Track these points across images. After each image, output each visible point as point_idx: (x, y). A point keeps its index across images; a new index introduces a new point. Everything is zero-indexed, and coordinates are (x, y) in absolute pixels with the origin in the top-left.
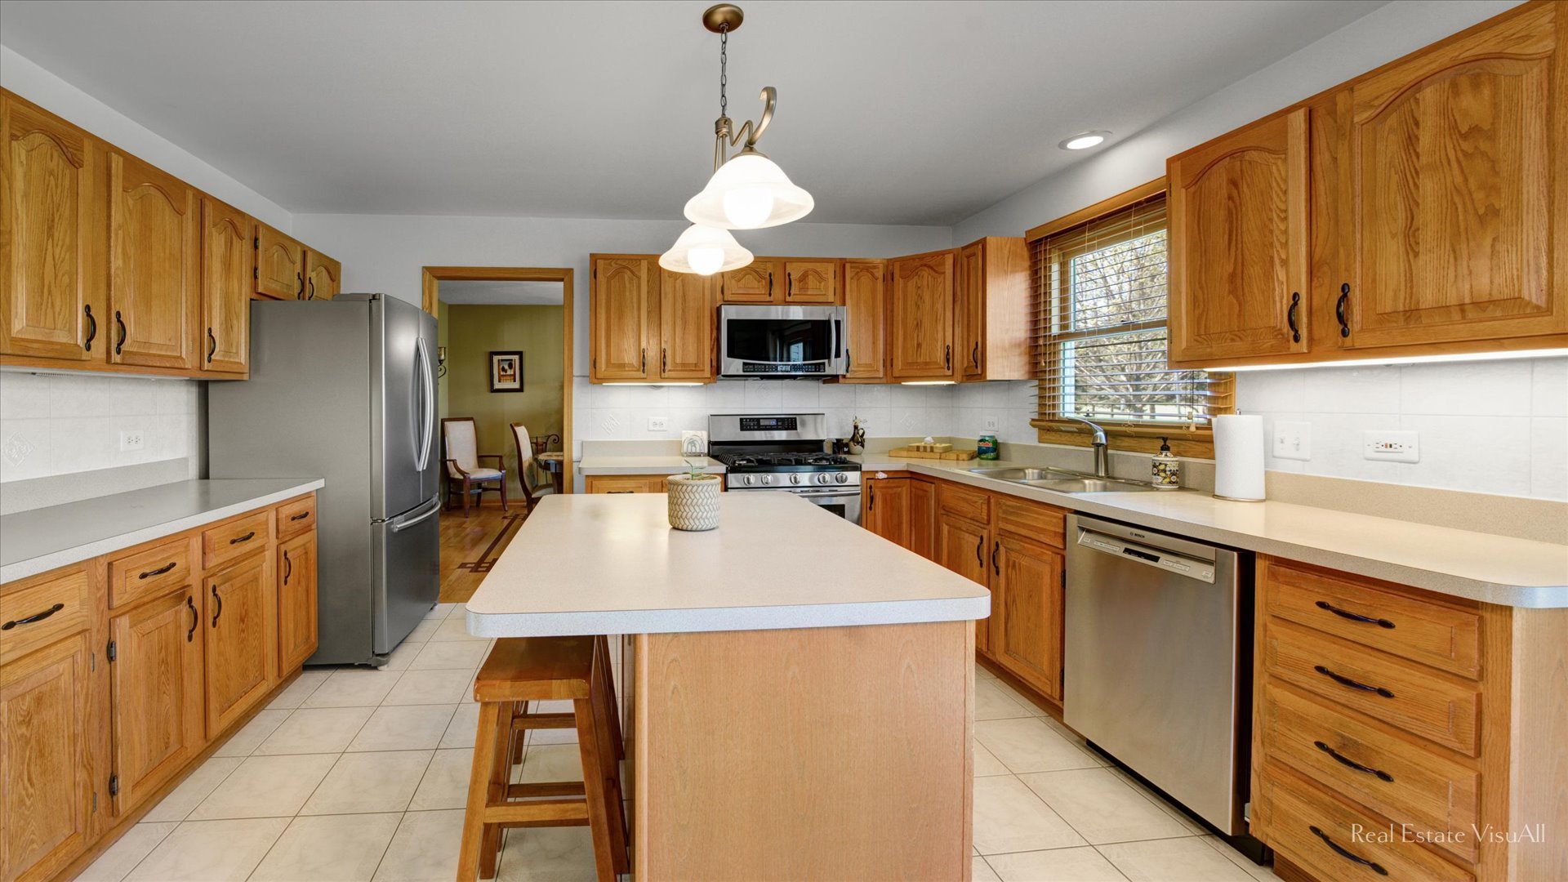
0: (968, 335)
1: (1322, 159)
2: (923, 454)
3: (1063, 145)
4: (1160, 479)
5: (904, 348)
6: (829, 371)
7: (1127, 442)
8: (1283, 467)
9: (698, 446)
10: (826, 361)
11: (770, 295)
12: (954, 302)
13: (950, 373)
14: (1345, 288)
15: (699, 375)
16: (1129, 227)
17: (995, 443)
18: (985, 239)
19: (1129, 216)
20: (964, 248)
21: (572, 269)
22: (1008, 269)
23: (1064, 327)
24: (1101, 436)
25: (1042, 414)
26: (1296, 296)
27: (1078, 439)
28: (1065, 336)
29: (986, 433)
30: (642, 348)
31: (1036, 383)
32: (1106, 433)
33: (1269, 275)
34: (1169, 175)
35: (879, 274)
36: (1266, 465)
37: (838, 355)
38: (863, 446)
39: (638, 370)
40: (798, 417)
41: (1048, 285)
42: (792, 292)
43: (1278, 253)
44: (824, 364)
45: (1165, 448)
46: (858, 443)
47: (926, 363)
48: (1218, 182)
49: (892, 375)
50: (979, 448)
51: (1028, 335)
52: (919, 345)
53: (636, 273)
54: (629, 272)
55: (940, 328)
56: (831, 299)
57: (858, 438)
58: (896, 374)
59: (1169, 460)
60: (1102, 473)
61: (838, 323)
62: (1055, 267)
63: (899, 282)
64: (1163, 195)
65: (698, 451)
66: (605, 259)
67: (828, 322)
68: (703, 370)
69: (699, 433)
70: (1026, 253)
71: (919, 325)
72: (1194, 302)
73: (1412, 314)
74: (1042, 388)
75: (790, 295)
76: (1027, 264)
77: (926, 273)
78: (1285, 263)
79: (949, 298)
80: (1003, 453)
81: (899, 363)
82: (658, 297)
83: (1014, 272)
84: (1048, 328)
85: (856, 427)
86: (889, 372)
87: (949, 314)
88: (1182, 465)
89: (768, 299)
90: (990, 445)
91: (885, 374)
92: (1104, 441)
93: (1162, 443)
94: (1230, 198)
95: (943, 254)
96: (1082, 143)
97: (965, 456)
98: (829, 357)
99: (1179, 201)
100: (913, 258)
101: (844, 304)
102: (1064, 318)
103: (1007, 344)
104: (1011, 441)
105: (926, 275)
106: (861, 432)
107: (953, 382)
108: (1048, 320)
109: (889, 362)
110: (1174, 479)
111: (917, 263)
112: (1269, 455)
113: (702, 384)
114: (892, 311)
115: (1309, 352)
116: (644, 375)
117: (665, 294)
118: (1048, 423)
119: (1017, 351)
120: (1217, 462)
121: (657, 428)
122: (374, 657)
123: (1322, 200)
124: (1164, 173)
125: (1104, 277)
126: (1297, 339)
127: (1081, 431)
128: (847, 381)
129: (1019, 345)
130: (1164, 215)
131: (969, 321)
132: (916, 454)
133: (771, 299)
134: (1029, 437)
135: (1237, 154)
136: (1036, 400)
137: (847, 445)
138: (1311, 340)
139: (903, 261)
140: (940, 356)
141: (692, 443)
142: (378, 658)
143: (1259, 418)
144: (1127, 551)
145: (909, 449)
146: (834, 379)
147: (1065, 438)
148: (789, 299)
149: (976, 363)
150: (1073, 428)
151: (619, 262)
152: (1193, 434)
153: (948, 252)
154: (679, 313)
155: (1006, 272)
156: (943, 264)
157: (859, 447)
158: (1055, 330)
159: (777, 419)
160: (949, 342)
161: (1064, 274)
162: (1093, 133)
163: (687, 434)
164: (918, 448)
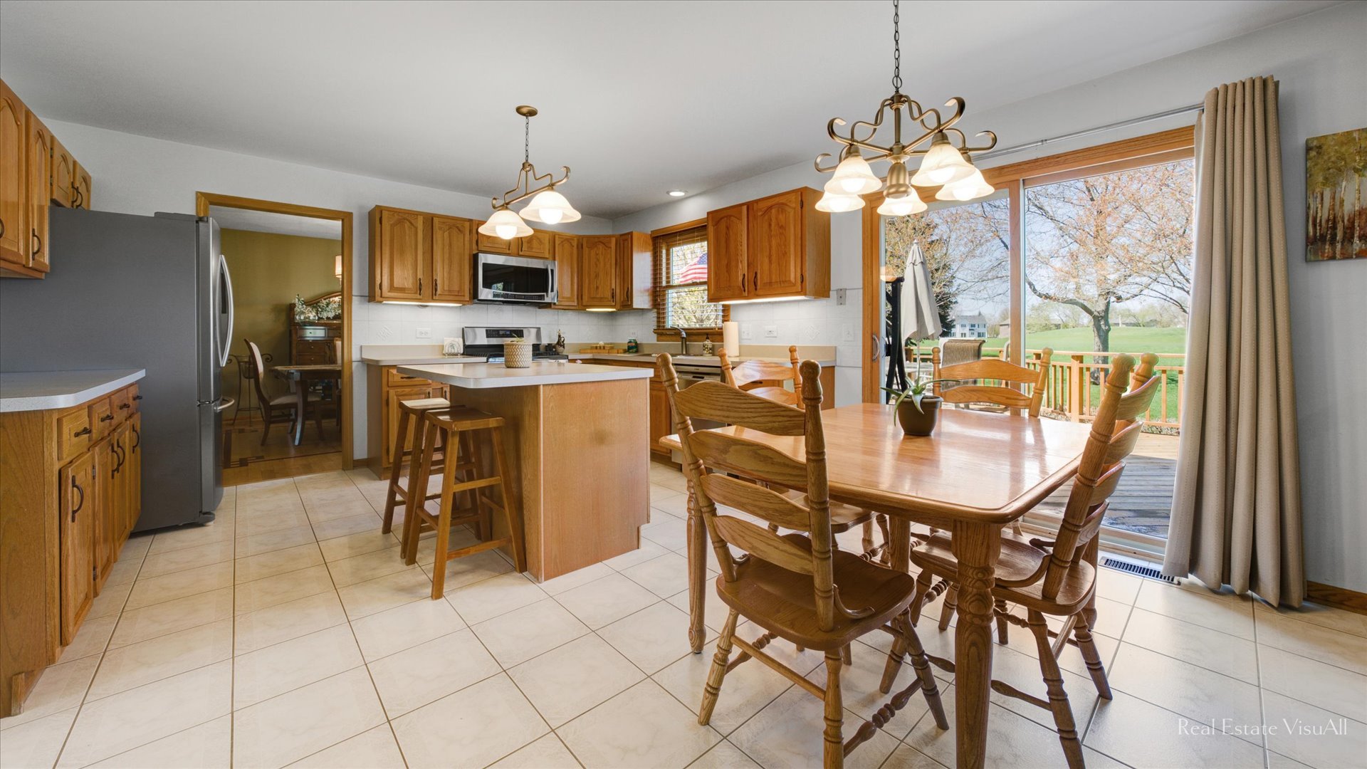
0: (624, 286)
1: (751, 225)
2: (599, 351)
3: (668, 193)
4: (706, 352)
5: (589, 288)
6: (547, 300)
7: (695, 338)
8: (746, 343)
9: (456, 349)
10: (545, 294)
11: (509, 249)
12: (616, 264)
13: (614, 304)
14: (756, 273)
15: (462, 298)
16: (694, 237)
17: (636, 343)
18: (632, 232)
19: (694, 232)
20: (621, 235)
21: (352, 213)
22: (643, 250)
23: (668, 282)
24: (684, 334)
25: (658, 326)
26: (744, 275)
27: (674, 338)
28: (669, 287)
29: (632, 338)
30: (418, 277)
31: (655, 310)
32: (686, 333)
33: (737, 266)
34: (708, 218)
35: (575, 244)
36: (739, 342)
37: (552, 290)
38: (564, 347)
39: (416, 293)
40: (524, 329)
41: (661, 260)
42: (523, 249)
43: (740, 258)
44: (544, 295)
45: (708, 338)
46: (561, 346)
47: (601, 298)
48: (723, 226)
49: (581, 304)
50: (628, 346)
51: (652, 285)
52: (597, 288)
53: (415, 224)
54: (408, 223)
55: (609, 278)
56: (547, 256)
57: (560, 343)
58: (584, 304)
59: (708, 343)
60: (684, 353)
61: (552, 271)
62: (664, 251)
63: (586, 250)
64: (705, 226)
65: (456, 352)
66: (388, 211)
67: (546, 270)
68: (464, 296)
69: (457, 340)
70: (650, 242)
71: (597, 276)
72: (716, 274)
73: (770, 283)
74: (658, 313)
75: (522, 251)
76: (651, 248)
77: (601, 246)
78: (741, 262)
79: (614, 262)
80: (640, 349)
81: (585, 298)
82: (430, 242)
83: (645, 251)
84: (661, 282)
85: (559, 336)
86: (580, 303)
87: (613, 271)
88: (713, 345)
89: (508, 252)
90: (634, 344)
91: (578, 304)
92: (685, 336)
93: (705, 337)
94: (726, 234)
95: (610, 237)
96: (676, 194)
97: (622, 351)
98: (547, 292)
99: (711, 229)
100: (594, 237)
101: (554, 259)
102: (668, 278)
103: (642, 289)
104: (644, 342)
105: (601, 247)
106: (562, 339)
107: (614, 310)
108: (661, 278)
109: (580, 297)
110: (711, 351)
111: (596, 240)
112: (740, 339)
113: (460, 305)
114: (582, 266)
115: (748, 296)
116: (421, 297)
117: (437, 241)
118: (662, 331)
119: (647, 294)
120: (724, 343)
121: (423, 336)
122: (202, 516)
123: (751, 240)
124: (706, 216)
125: (684, 255)
126: (745, 291)
127: (675, 333)
128: (556, 307)
129: (648, 290)
130: (706, 235)
131: (624, 278)
132: (596, 351)
133: (510, 252)
134: (652, 339)
135: (729, 217)
136: (655, 319)
137: (554, 347)
138: (748, 291)
139: (589, 237)
140: (609, 294)
141: (452, 346)
142: (206, 516)
143: (736, 323)
144: (694, 377)
145: (592, 348)
146: (548, 306)
147: (668, 338)
148: (521, 253)
149: (628, 298)
150: (672, 332)
151: (400, 214)
152: (717, 332)
153: (613, 236)
154: (447, 256)
155: (642, 251)
156: (610, 242)
157: (562, 348)
158: (664, 284)
159: (510, 330)
160: (613, 287)
161: (668, 254)
162: (680, 191)
163: (447, 341)
164: (596, 348)
